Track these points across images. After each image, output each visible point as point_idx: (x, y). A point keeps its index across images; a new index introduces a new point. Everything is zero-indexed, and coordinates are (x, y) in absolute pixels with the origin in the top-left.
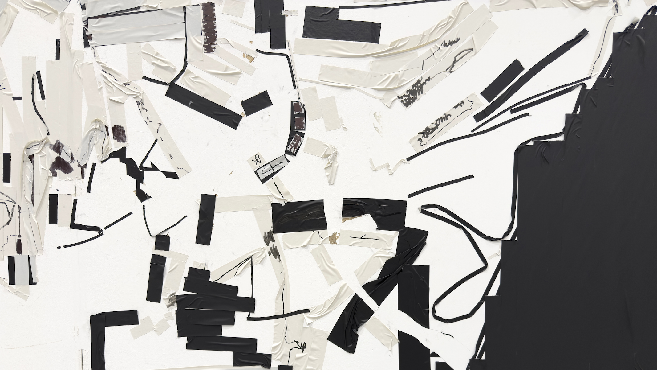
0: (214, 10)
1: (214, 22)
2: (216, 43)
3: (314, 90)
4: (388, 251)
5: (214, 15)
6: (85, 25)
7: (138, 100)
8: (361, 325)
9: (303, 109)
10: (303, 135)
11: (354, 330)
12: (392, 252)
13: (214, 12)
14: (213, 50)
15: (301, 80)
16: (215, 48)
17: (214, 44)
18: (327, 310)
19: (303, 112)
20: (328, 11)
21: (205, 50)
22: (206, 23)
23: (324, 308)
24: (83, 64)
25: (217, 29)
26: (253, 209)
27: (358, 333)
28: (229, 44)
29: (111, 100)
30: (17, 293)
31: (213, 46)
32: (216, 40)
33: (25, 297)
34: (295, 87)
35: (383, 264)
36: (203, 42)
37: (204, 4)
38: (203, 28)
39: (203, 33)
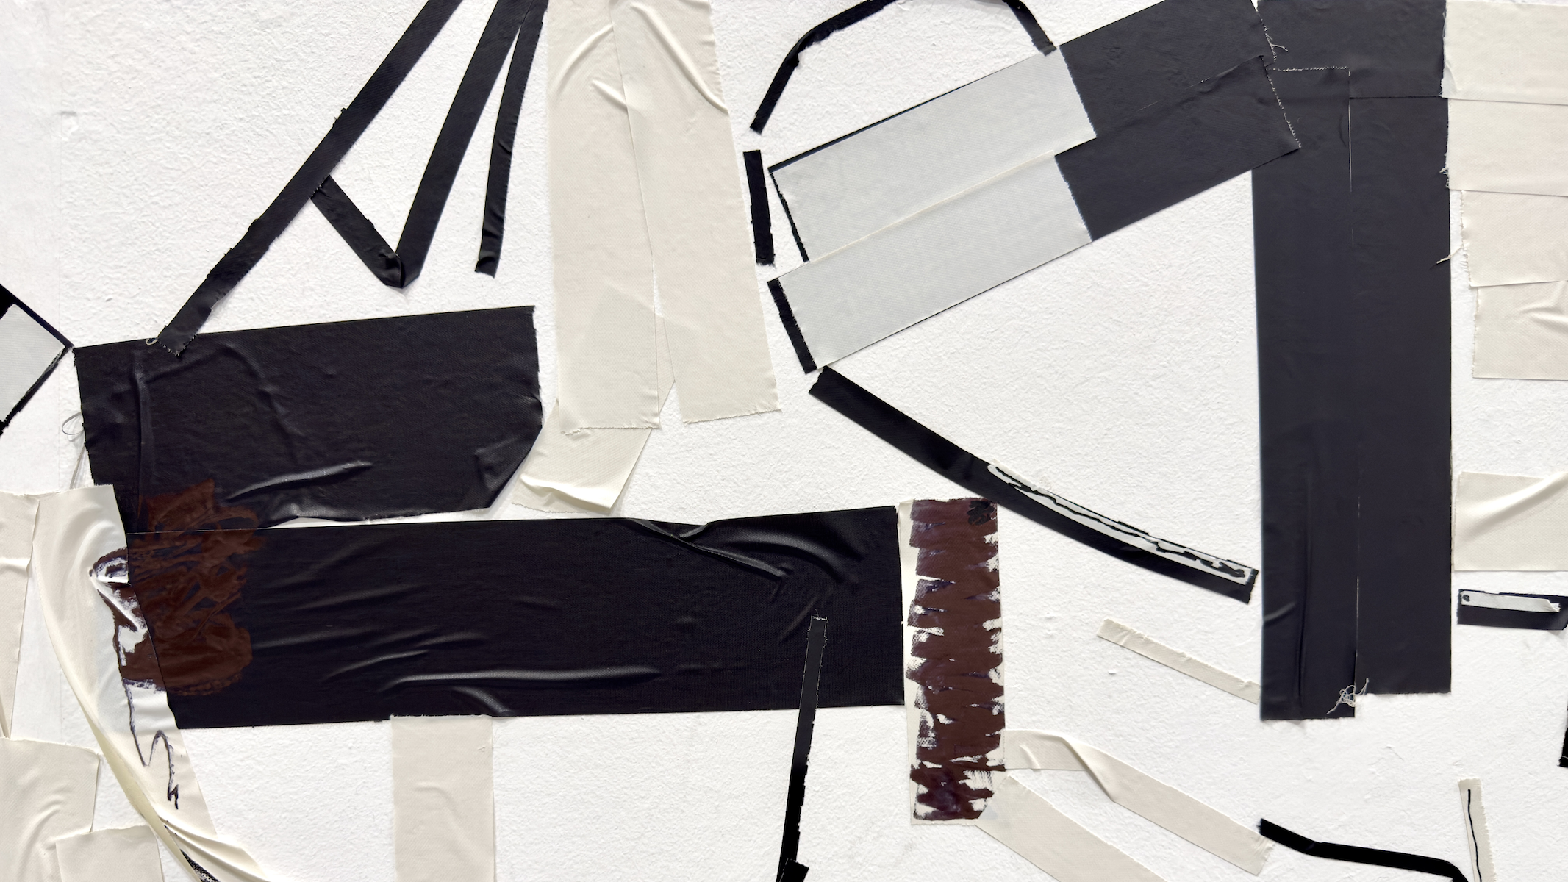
0: (992, 550)
1: (988, 625)
2: (993, 757)
5: (992, 581)
6: (115, 586)
13: (991, 564)
14: (977, 804)
16: (986, 794)
17: (982, 767)
21: (922, 799)
22: (934, 630)
24: (88, 838)
25: (1005, 675)
28: (1084, 774)
31: (975, 781)
32: (994, 742)
36: (914, 751)
37: (927, 511)
38: (911, 661)
39: (912, 689)
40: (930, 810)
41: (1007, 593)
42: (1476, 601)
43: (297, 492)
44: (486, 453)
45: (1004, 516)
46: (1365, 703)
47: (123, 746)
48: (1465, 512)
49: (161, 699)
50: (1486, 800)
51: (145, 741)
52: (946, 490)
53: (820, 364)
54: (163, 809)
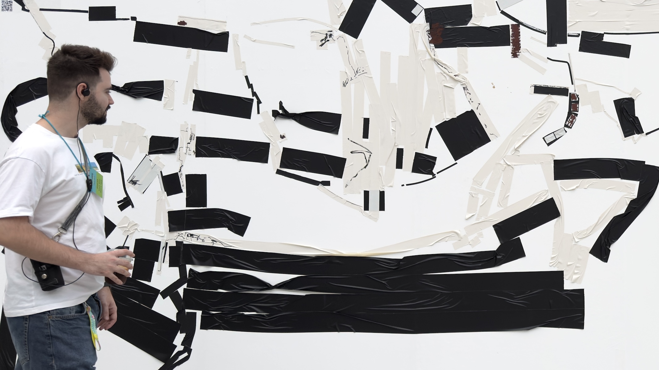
0: (519, 29)
1: (519, 37)
2: (520, 51)
3: (585, 85)
4: (632, 194)
5: (519, 32)
6: (428, 33)
7: (464, 86)
8: (613, 243)
9: (577, 98)
10: (577, 115)
11: (608, 247)
12: (635, 195)
13: (519, 31)
14: (518, 56)
15: (577, 79)
16: (519, 55)
17: (519, 52)
18: (589, 233)
19: (577, 100)
20: (597, 35)
21: (512, 56)
22: (514, 38)
23: (588, 232)
24: (426, 60)
25: (521, 43)
26: (541, 163)
27: (610, 249)
28: (529, 53)
29: (444, 86)
30: (370, 217)
31: (518, 54)
32: (520, 50)
33: (376, 219)
34: (572, 84)
35: (629, 203)
36: (511, 51)
37: (512, 25)
38: (511, 41)
39: (511, 44)
40: (513, 57)
41: (521, 34)
42: (569, 34)
43: (448, 24)
44: (467, 20)
45: (520, 25)
46: (558, 45)
47: (429, 50)
48: (568, 25)
49: (433, 45)
50: (571, 55)
51: (432, 50)
52: (515, 23)
53: (501, 10)
54: (433, 57)
